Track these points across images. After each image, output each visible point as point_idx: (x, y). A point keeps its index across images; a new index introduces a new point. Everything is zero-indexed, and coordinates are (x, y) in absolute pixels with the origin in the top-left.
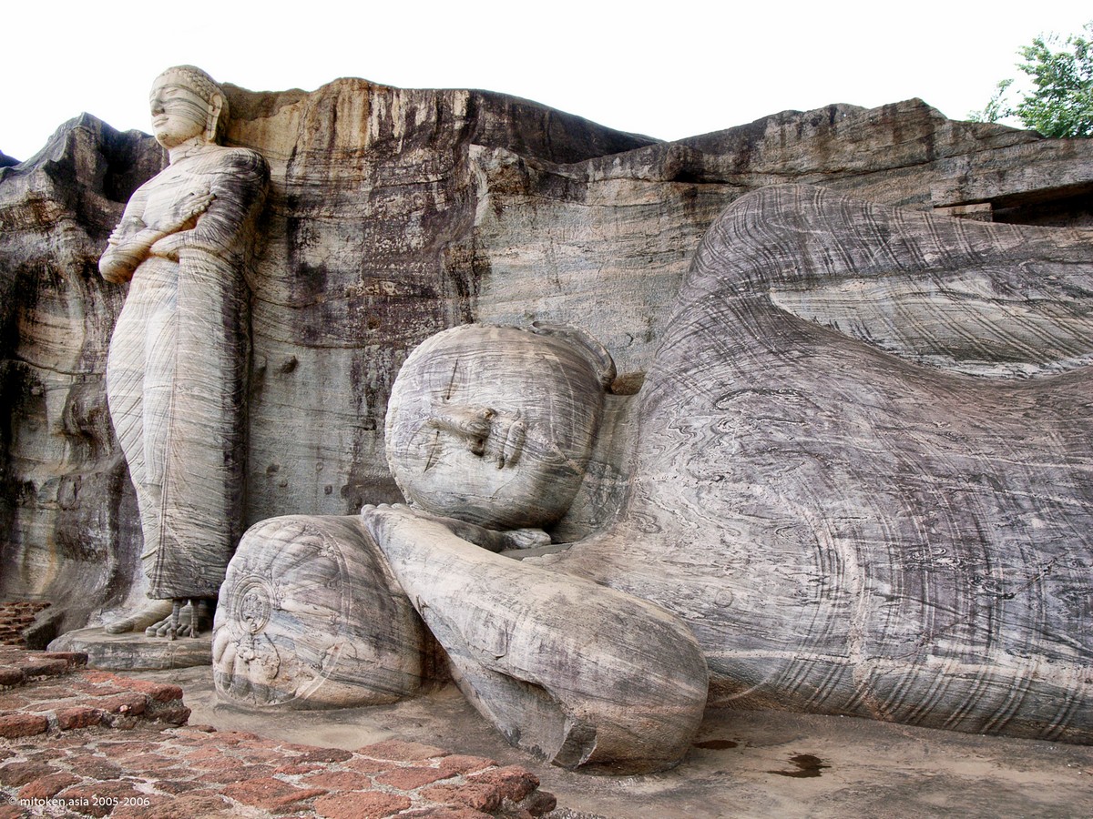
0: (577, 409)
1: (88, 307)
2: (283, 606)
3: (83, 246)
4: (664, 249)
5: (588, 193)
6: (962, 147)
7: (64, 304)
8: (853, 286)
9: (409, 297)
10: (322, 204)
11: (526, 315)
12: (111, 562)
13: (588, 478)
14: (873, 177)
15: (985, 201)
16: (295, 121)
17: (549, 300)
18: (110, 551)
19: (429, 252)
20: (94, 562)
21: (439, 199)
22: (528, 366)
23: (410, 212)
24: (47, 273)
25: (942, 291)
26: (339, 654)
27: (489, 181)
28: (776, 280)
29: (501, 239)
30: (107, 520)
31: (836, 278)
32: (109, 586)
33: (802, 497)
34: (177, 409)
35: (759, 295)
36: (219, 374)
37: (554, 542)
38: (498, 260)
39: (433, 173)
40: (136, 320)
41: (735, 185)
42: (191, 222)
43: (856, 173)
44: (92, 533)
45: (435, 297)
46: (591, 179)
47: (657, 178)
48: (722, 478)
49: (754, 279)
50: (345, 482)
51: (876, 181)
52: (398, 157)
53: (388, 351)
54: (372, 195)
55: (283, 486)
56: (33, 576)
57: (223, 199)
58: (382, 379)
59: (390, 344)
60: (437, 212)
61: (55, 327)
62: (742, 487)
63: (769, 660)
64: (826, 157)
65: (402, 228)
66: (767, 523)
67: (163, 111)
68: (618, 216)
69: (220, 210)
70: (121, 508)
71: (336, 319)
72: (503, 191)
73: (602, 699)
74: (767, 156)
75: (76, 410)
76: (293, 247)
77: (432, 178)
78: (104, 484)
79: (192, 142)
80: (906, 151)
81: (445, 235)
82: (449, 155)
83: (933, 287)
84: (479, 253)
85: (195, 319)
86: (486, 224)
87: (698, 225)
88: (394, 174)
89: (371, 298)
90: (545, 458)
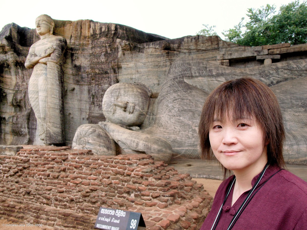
0: (145, 102)
1: (17, 73)
2: (89, 142)
3: (16, 58)
4: (162, 65)
5: (145, 51)
6: (224, 46)
7: (10, 72)
8: (200, 78)
9: (102, 74)
10: (79, 50)
11: (130, 78)
12: (28, 137)
13: (147, 116)
14: (207, 51)
15: (228, 59)
16: (71, 28)
17: (136, 75)
18: (27, 134)
19: (107, 63)
20: (23, 137)
21: (109, 50)
22: (135, 93)
23: (101, 53)
24: (6, 64)
25: (216, 80)
26: (101, 151)
27: (122, 48)
28: (185, 77)
29: (124, 61)
30: (26, 126)
31: (197, 77)
32: (28, 142)
33: (189, 119)
34: (48, 100)
35: (182, 79)
36: (58, 92)
37: (140, 129)
38: (124, 65)
39: (107, 44)
40: (35, 78)
41: (178, 51)
42: (49, 55)
43: (203, 50)
44: (22, 130)
45: (108, 73)
46: (145, 48)
47: (160, 49)
48: (175, 116)
49: (181, 76)
50: (87, 116)
51: (207, 52)
52: (98, 39)
53: (97, 86)
54: (92, 48)
55: (72, 118)
56: (6, 140)
57: (57, 50)
58: (96, 93)
59: (97, 84)
60: (108, 53)
61: (8, 78)
62: (178, 118)
63: (183, 149)
64: (197, 46)
65: (100, 56)
66: (183, 124)
67: (40, 26)
68: (152, 56)
69: (56, 52)
70: (30, 124)
71: (84, 78)
72: (125, 50)
73: (155, 153)
74: (184, 46)
75: (16, 99)
76: (72, 61)
77: (107, 45)
78: (25, 118)
79: (47, 34)
80: (213, 46)
81: (110, 59)
82: (111, 40)
83: (215, 79)
84: (119, 64)
85: (52, 79)
86: (121, 57)
87: (169, 60)
88: (97, 43)
89: (92, 73)
90: (139, 112)
